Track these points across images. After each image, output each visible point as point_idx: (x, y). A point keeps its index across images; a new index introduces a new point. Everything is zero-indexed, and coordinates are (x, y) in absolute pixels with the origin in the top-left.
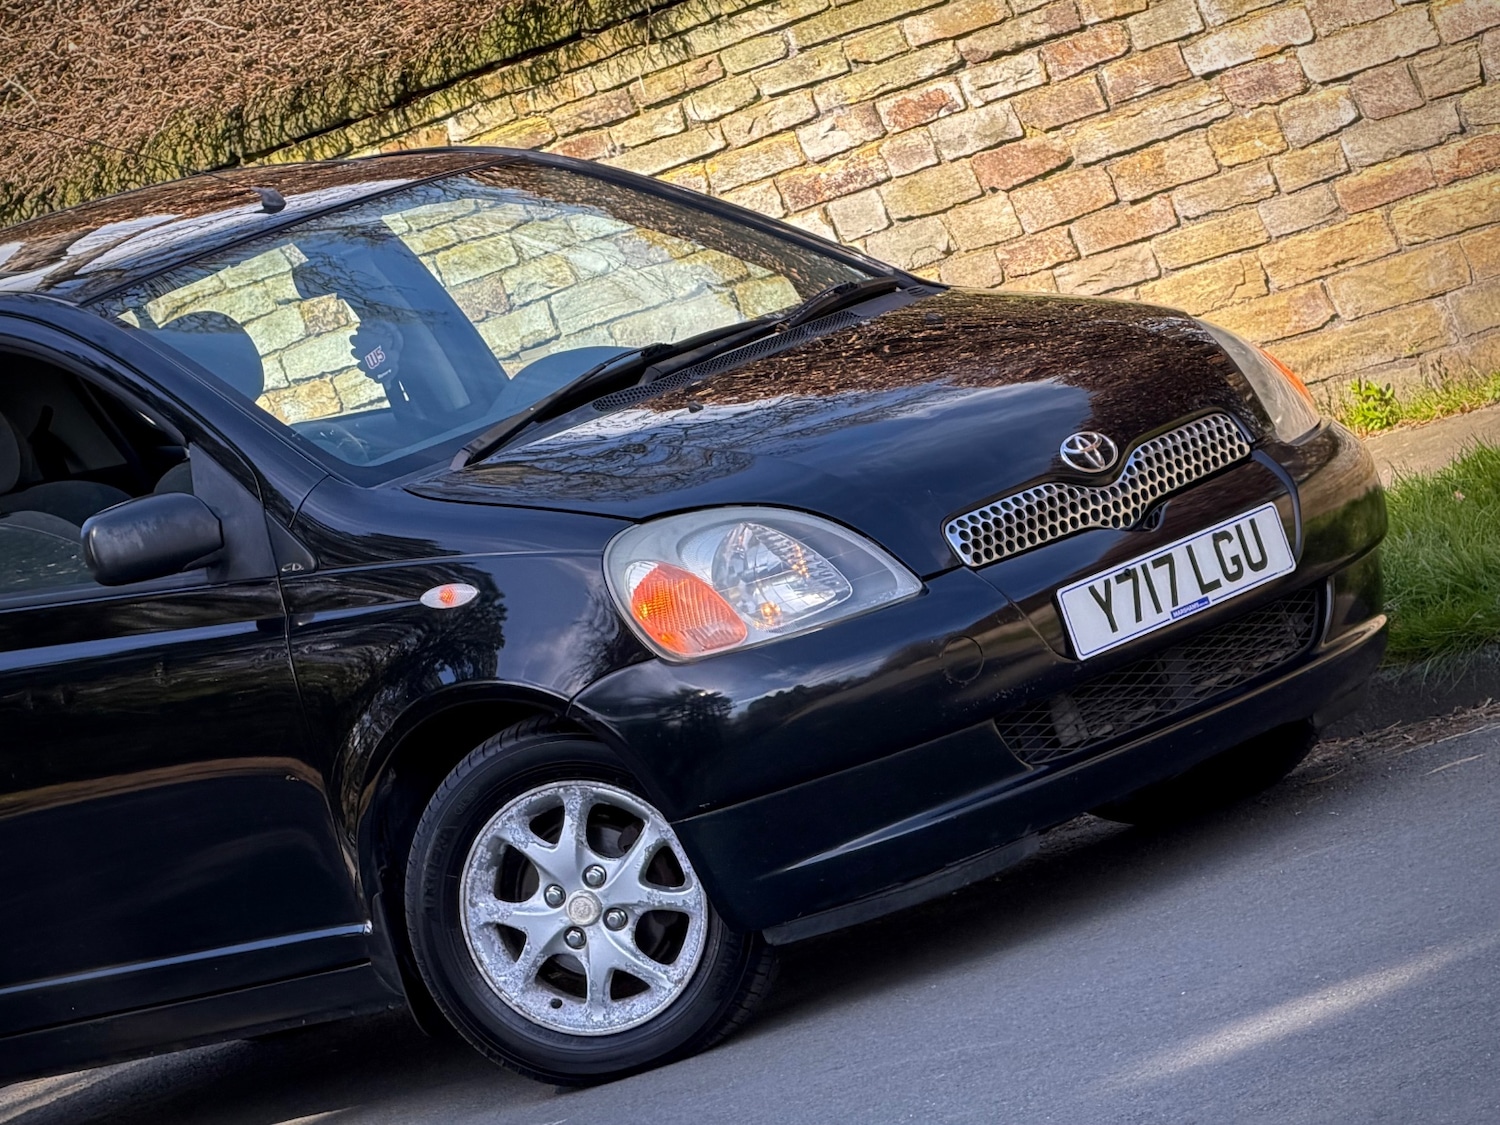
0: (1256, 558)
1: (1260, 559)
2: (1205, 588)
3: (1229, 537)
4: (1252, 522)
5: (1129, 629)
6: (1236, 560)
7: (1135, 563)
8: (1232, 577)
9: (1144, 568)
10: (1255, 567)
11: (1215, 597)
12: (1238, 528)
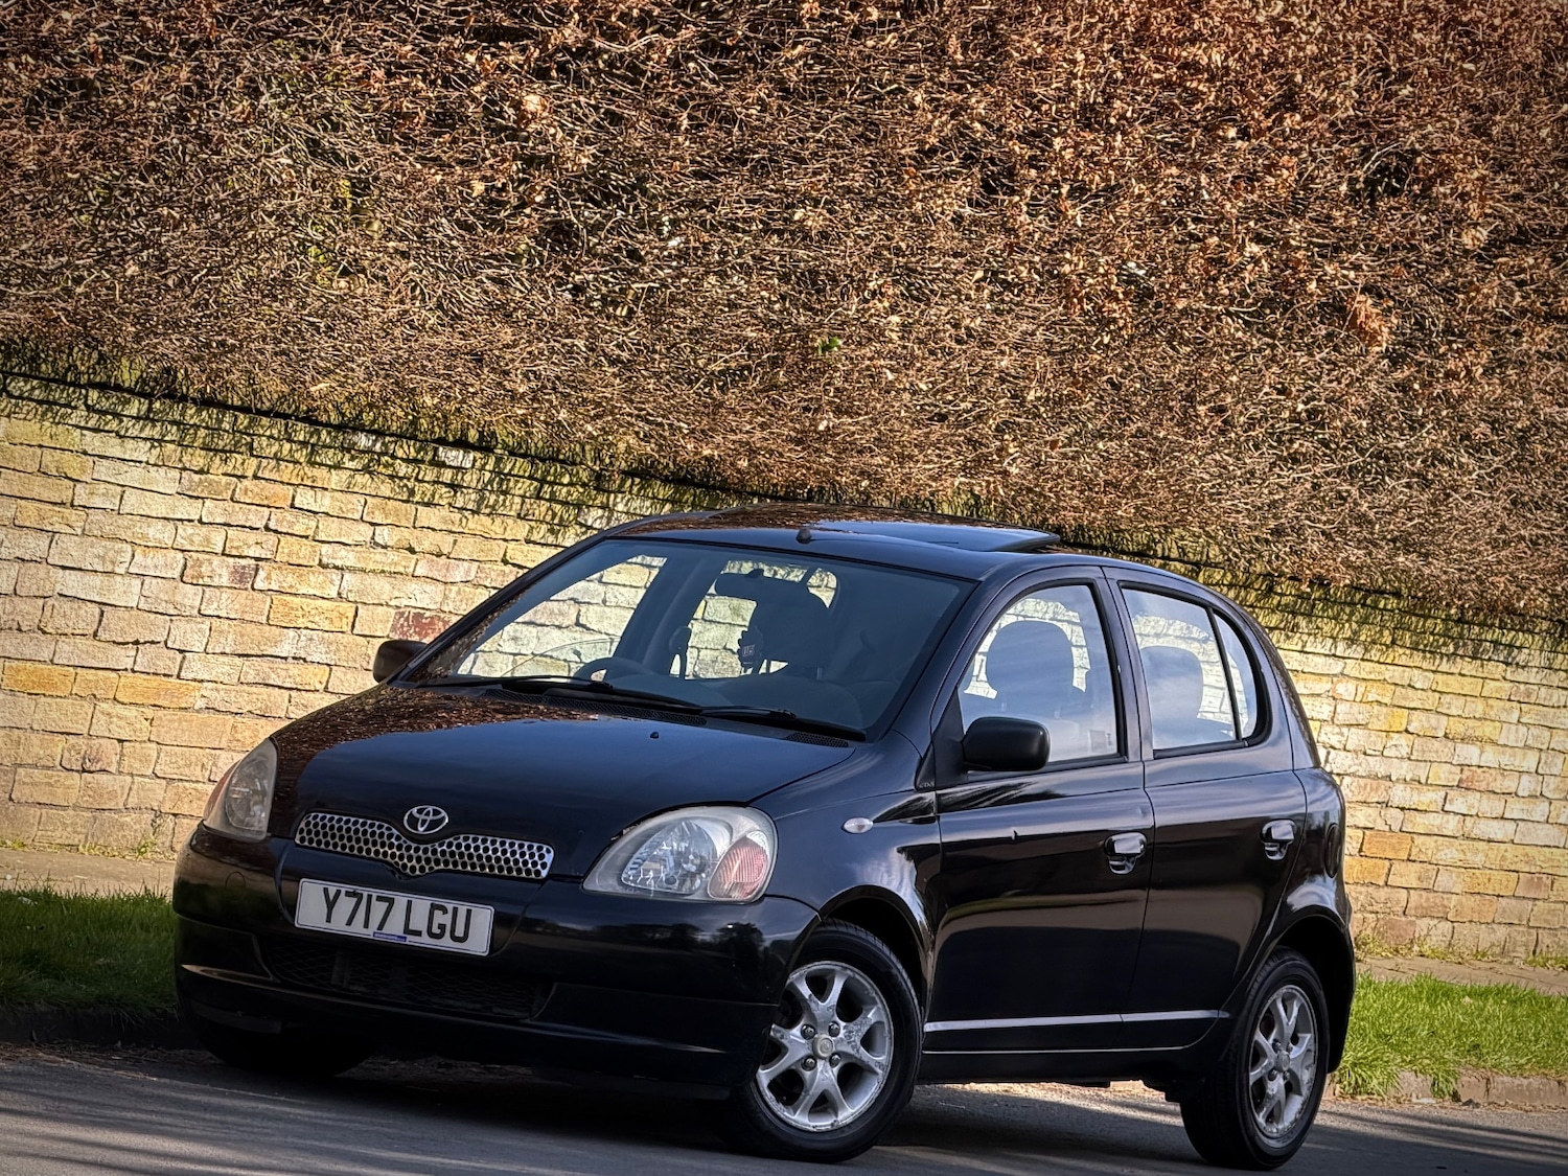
0: (459, 932)
1: (461, 935)
2: (407, 931)
3: (445, 911)
4: (469, 912)
5: (338, 925)
6: (442, 927)
7: (365, 892)
8: (431, 935)
9: (370, 897)
10: (454, 938)
11: (411, 940)
12: (455, 910)
